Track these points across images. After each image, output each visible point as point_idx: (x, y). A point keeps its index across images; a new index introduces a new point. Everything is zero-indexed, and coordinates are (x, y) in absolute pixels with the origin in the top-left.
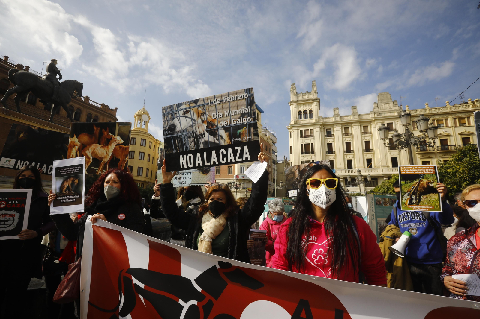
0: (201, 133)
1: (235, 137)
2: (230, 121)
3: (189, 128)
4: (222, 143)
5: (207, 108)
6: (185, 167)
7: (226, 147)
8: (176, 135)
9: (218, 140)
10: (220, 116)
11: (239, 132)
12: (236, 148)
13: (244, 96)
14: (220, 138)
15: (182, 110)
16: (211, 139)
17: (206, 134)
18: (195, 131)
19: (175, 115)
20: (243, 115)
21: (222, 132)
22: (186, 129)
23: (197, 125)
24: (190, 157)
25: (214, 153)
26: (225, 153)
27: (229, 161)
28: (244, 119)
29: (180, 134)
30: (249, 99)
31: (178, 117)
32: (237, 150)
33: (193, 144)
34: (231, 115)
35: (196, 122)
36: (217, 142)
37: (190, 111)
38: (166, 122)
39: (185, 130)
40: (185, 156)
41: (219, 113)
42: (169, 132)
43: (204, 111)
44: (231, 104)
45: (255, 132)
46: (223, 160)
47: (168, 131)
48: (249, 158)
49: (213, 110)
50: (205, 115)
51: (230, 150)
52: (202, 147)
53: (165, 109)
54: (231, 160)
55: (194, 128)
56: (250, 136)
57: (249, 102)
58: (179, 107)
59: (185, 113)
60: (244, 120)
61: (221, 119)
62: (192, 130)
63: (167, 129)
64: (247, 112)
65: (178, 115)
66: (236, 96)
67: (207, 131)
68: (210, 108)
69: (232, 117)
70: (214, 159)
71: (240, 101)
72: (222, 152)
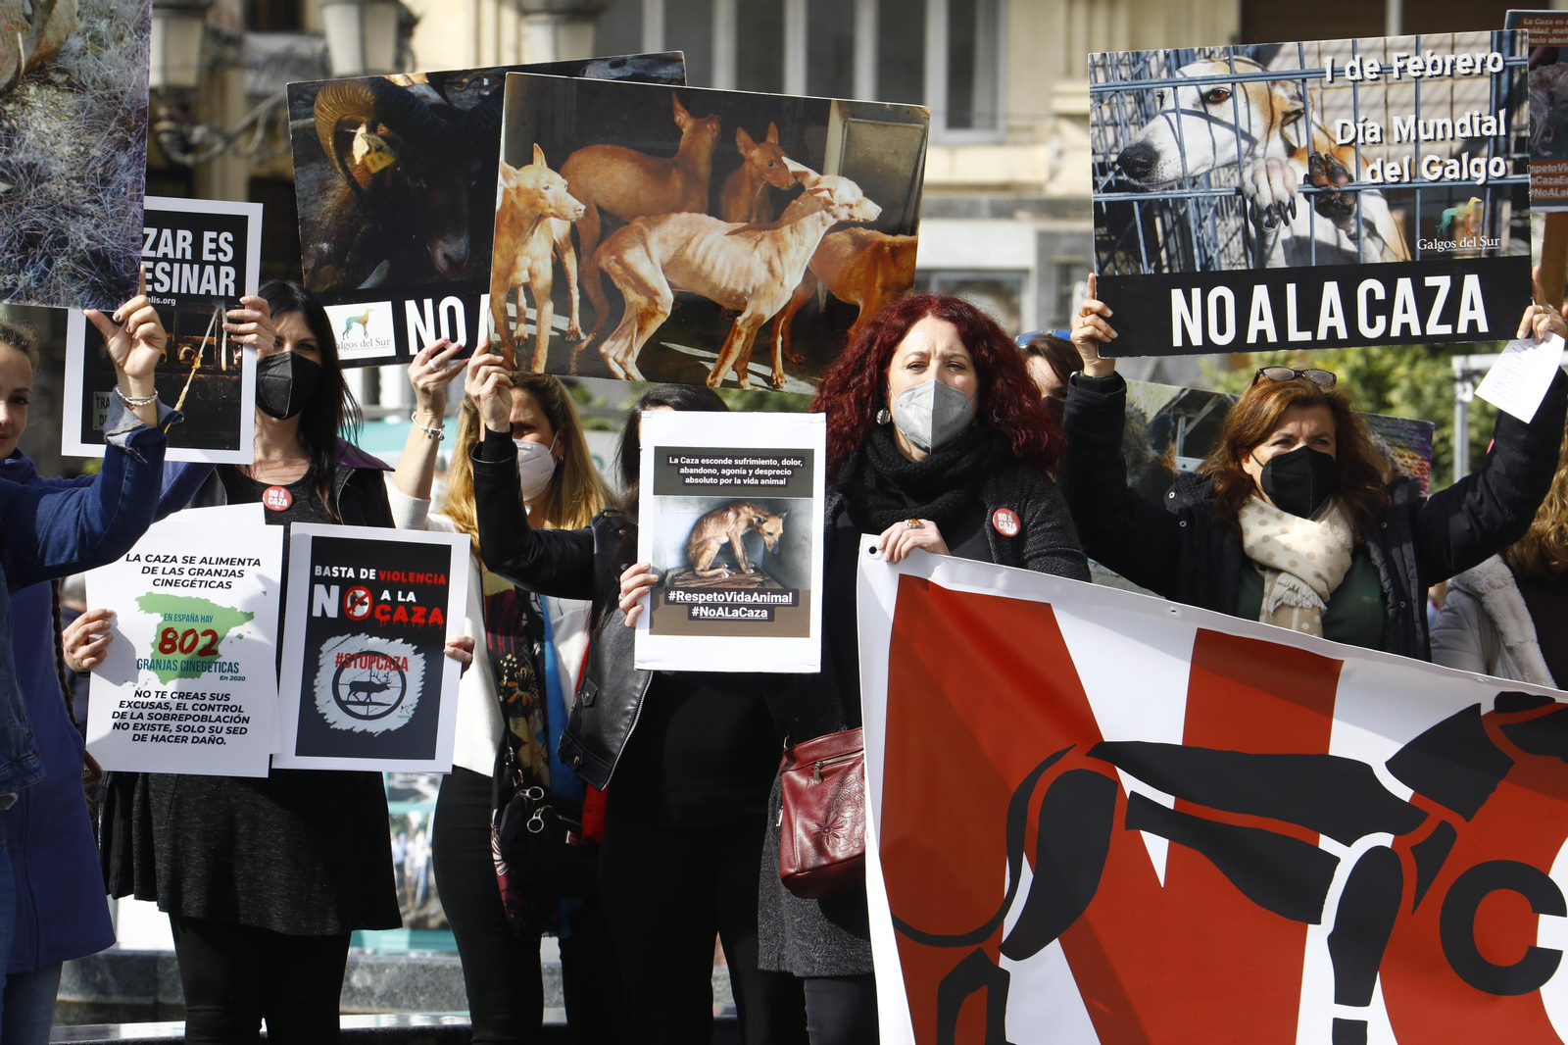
0: (1280, 203)
1: (1429, 234)
2: (1414, 165)
3: (1224, 174)
4: (1373, 254)
5: (1316, 95)
6: (1197, 340)
7: (1388, 274)
8: (1155, 195)
9: (1355, 238)
10: (1372, 134)
11: (1447, 213)
12: (1430, 281)
13: (1484, 62)
14: (1364, 232)
15: (1192, 82)
16: (1324, 230)
17: (1303, 206)
18: (1249, 187)
19: (1154, 100)
20: (1473, 146)
21: (1373, 207)
22: (1207, 174)
23: (1261, 163)
24: (1221, 301)
25: (1331, 291)
26: (1380, 294)
27: (1395, 332)
28: (1474, 161)
29: (1176, 193)
30: (1505, 78)
31: (1173, 116)
32: (1436, 289)
33: (1236, 246)
34: (1423, 136)
35: (1259, 151)
36: (1348, 245)
37: (1232, 94)
38: (1110, 131)
39: (1202, 180)
40: (1196, 293)
41: (1368, 125)
42: (1124, 177)
43: (1299, 105)
44: (1426, 89)
45: (1518, 223)
46: (1372, 324)
47: (1118, 173)
48: (1483, 327)
49: (1342, 108)
50: (1301, 122)
51: (1404, 286)
52: (1278, 260)
53: (1103, 66)
54: (1405, 327)
55: (1247, 174)
56: (1493, 234)
57: (1504, 91)
58: (1179, 66)
59: (1205, 99)
60: (1477, 166)
61: (1376, 150)
62: (1235, 182)
63: (1114, 164)
64: (1493, 132)
65: (1169, 104)
66: (1449, 59)
67: (1307, 196)
68: (1328, 96)
69: (1423, 148)
70: (1331, 317)
71: (1466, 82)
72: (1371, 293)
